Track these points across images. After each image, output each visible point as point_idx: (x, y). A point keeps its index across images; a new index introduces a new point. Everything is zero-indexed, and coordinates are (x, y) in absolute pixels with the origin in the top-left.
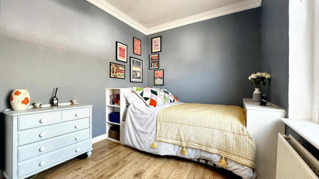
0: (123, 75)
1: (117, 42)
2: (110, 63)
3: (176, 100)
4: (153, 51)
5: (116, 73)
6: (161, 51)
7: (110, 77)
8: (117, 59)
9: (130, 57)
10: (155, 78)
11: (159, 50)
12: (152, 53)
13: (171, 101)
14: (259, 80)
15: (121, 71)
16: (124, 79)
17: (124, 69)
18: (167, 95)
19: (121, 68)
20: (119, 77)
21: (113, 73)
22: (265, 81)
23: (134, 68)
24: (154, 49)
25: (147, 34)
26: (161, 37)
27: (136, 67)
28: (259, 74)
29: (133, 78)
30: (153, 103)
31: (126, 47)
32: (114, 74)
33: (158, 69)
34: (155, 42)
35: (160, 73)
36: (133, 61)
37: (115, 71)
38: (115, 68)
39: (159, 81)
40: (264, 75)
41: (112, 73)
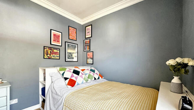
0: (58, 56)
1: (51, 30)
2: (44, 47)
3: (100, 78)
4: (86, 37)
5: (50, 55)
6: (91, 37)
7: (44, 58)
8: (51, 44)
9: (65, 42)
10: (87, 58)
11: (90, 36)
12: (85, 38)
13: (95, 79)
14: (179, 66)
15: (56, 53)
16: (59, 59)
17: (59, 52)
18: (92, 73)
19: (55, 51)
20: (53, 58)
21: (47, 54)
22: (187, 68)
23: (69, 51)
24: (87, 36)
25: (82, 23)
26: (91, 25)
27: (71, 49)
28: (179, 60)
29: (68, 58)
30: (72, 83)
31: (61, 33)
32: (48, 56)
33: (90, 51)
34: (88, 29)
35: (90, 54)
36: (68, 45)
37: (49, 53)
38: (49, 51)
39: (90, 61)
40: (186, 61)
41: (45, 55)
